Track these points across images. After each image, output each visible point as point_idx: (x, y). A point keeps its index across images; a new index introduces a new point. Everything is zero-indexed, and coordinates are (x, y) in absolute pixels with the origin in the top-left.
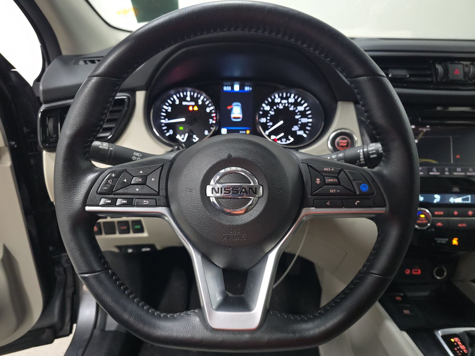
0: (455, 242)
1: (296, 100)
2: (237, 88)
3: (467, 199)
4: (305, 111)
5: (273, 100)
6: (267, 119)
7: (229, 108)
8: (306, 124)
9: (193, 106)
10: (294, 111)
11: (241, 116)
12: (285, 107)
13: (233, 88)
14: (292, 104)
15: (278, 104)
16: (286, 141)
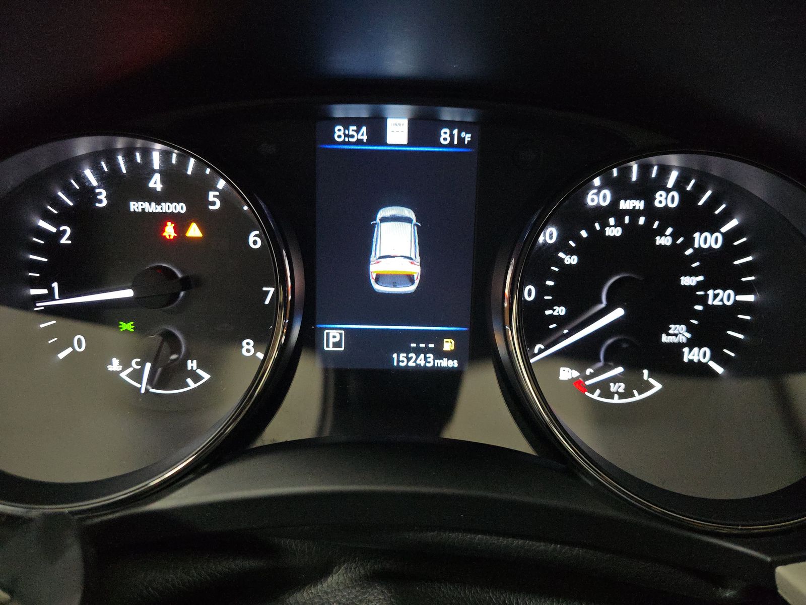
1: (688, 199)
2: (397, 131)
4: (729, 250)
5: (578, 199)
8: (727, 314)
9: (181, 222)
11: (415, 270)
12: (630, 230)
13: (378, 135)
14: (666, 215)
15: (602, 214)
16: (628, 394)
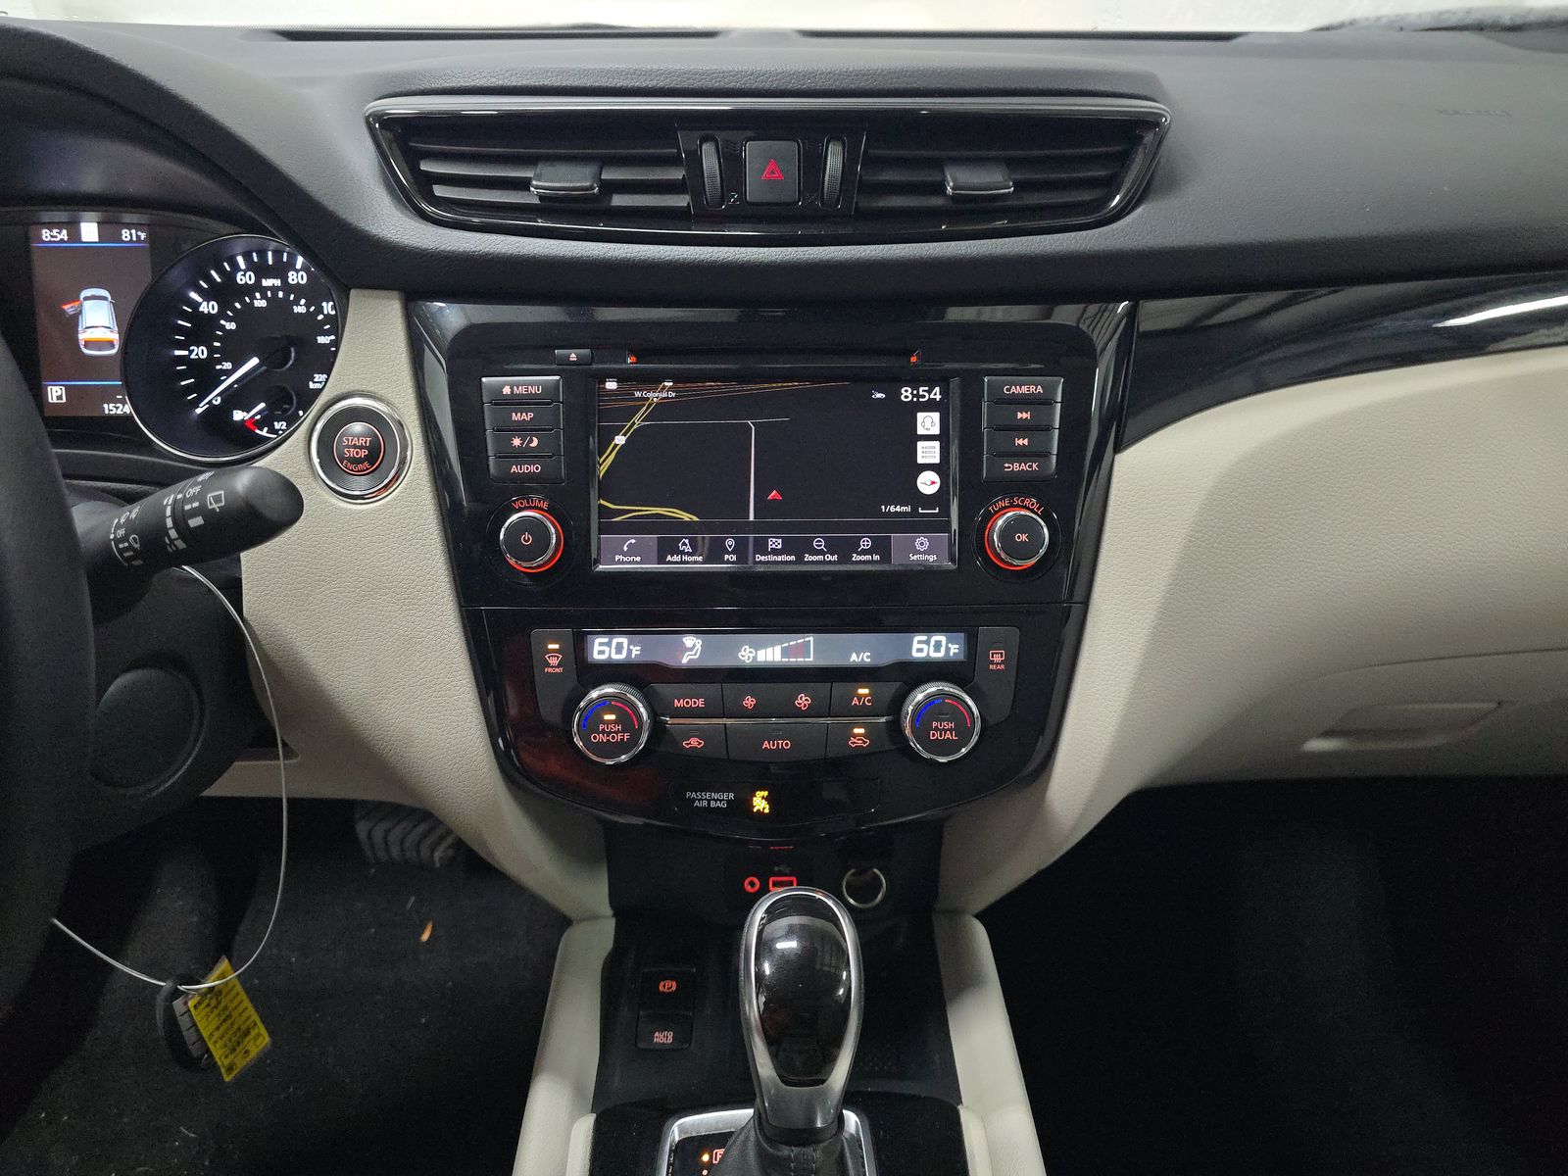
0: (760, 803)
1: (314, 277)
2: (89, 232)
3: (803, 649)
5: (229, 278)
6: (211, 350)
7: (69, 308)
10: (309, 317)
11: (115, 337)
12: (273, 302)
13: (75, 235)
14: (298, 289)
15: (249, 290)
